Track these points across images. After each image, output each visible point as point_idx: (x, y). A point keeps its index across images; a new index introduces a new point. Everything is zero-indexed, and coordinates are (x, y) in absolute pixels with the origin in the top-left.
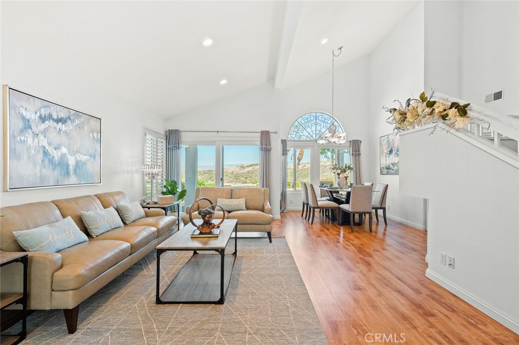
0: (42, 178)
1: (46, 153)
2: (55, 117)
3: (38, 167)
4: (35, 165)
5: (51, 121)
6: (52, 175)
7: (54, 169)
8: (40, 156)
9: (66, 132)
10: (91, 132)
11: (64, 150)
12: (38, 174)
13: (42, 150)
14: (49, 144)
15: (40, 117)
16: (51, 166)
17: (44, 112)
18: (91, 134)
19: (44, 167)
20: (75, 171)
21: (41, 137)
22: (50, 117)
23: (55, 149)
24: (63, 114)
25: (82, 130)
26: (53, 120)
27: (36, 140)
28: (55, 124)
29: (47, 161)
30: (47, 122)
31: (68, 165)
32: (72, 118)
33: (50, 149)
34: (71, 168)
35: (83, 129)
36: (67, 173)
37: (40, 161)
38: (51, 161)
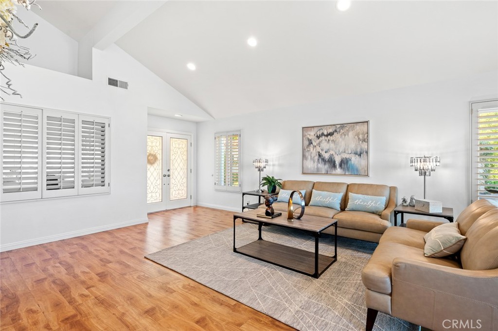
0: (318, 169)
1: (320, 155)
2: (325, 133)
3: (316, 163)
4: (314, 162)
5: (323, 137)
6: (324, 167)
7: (325, 164)
8: (317, 157)
9: (333, 141)
10: (356, 136)
11: (332, 152)
12: (316, 167)
13: (318, 154)
14: (322, 150)
15: (317, 136)
16: (323, 162)
17: (319, 133)
18: (356, 137)
19: (319, 163)
20: (341, 165)
21: (318, 147)
22: (323, 134)
23: (326, 152)
24: (331, 130)
25: (346, 136)
26: (324, 135)
27: (315, 149)
28: (326, 137)
29: (320, 160)
30: (321, 138)
31: (335, 162)
32: (338, 130)
33: (323, 153)
34: (337, 163)
35: (348, 135)
36: (334, 166)
37: (316, 160)
38: (323, 160)
